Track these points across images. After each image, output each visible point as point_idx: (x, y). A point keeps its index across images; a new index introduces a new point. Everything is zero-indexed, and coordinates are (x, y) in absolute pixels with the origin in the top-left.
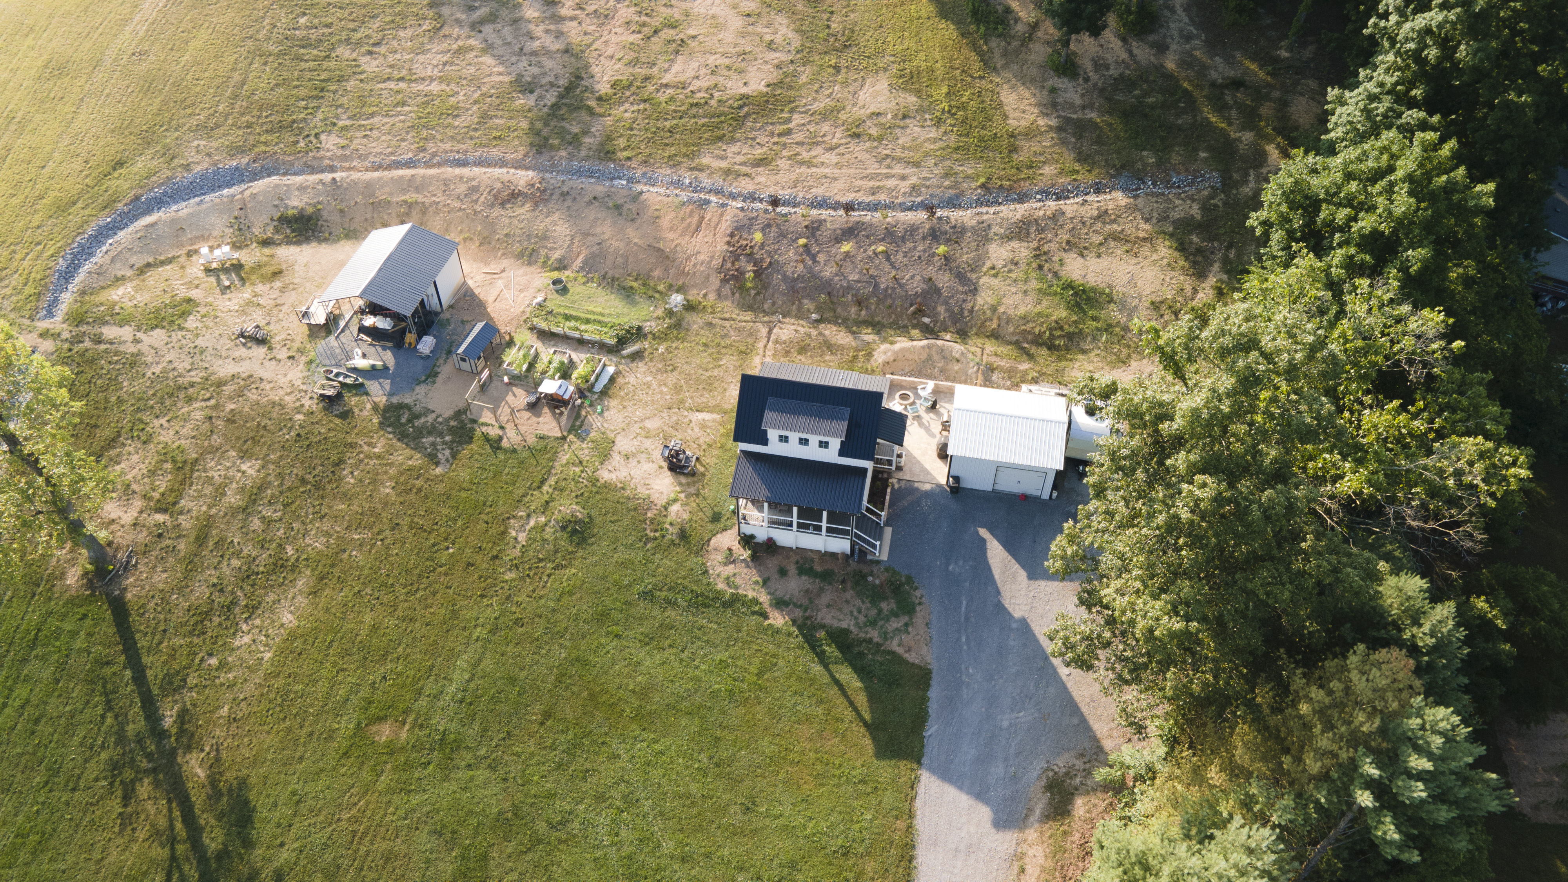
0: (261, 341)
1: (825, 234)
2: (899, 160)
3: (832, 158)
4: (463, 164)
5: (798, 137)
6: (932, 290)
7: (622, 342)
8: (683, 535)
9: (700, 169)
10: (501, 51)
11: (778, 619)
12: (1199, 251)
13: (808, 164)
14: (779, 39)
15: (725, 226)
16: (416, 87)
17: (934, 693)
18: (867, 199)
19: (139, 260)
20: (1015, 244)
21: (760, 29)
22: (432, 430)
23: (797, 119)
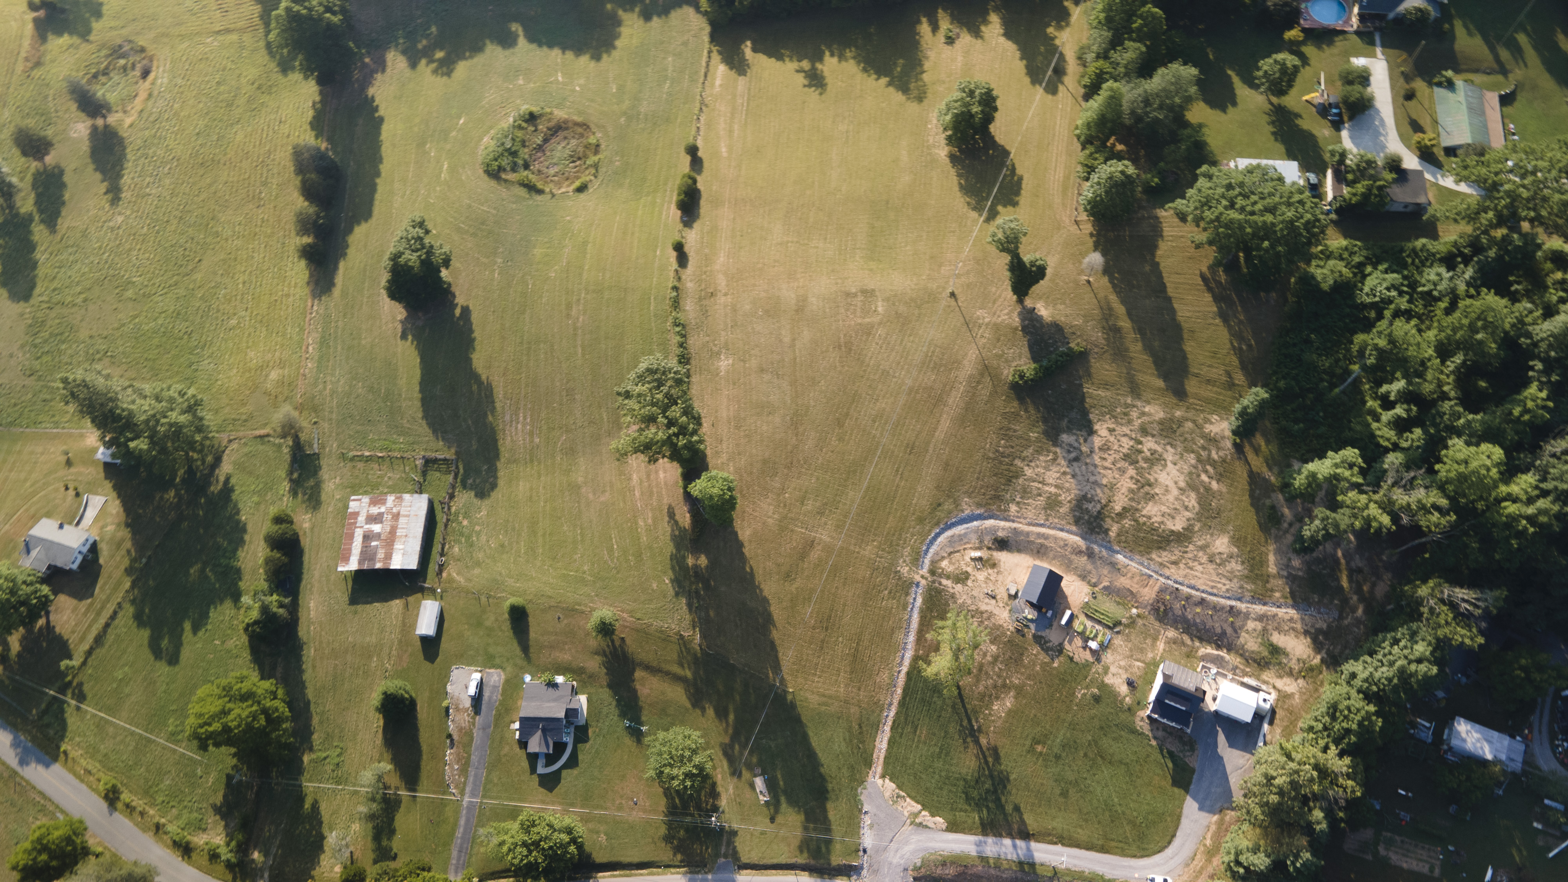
0: (994, 597)
1: (1191, 601)
2: (1224, 576)
3: (1200, 568)
4: (1062, 530)
5: (1190, 555)
6: (1224, 633)
7: (1115, 625)
8: (1129, 709)
9: (1151, 559)
10: (1080, 478)
11: (1154, 743)
12: (1321, 643)
13: (1191, 569)
14: (1190, 505)
15: (1156, 588)
16: (1047, 488)
17: (1195, 776)
18: (1210, 590)
19: (949, 550)
20: (1257, 623)
21: (1184, 498)
22: (1052, 649)
23: (1191, 547)
